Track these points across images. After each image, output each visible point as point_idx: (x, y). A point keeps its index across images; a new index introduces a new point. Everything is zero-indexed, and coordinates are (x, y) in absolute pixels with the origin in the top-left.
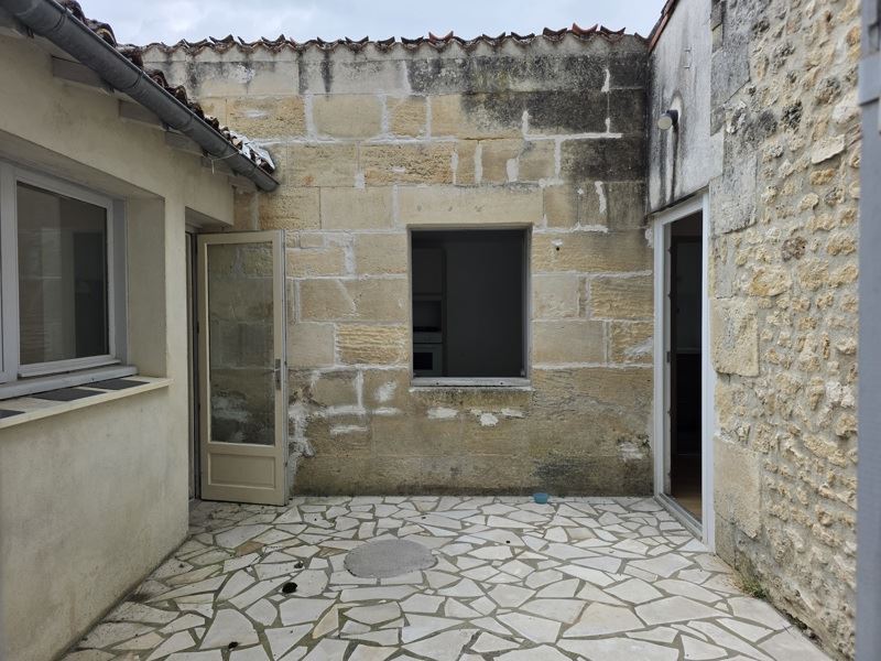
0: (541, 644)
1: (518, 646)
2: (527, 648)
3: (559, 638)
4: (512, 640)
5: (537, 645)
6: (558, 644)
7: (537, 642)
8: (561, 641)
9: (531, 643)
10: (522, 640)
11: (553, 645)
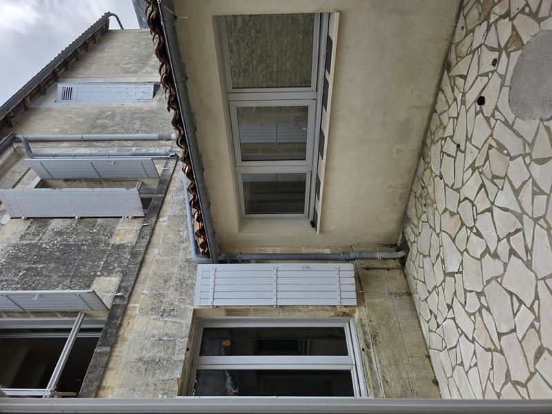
0: (533, 272)
1: (525, 259)
2: (527, 266)
3: (544, 279)
4: (527, 252)
5: (532, 271)
6: (539, 282)
7: (533, 269)
8: (542, 281)
9: (531, 265)
10: (529, 258)
11: (537, 279)
